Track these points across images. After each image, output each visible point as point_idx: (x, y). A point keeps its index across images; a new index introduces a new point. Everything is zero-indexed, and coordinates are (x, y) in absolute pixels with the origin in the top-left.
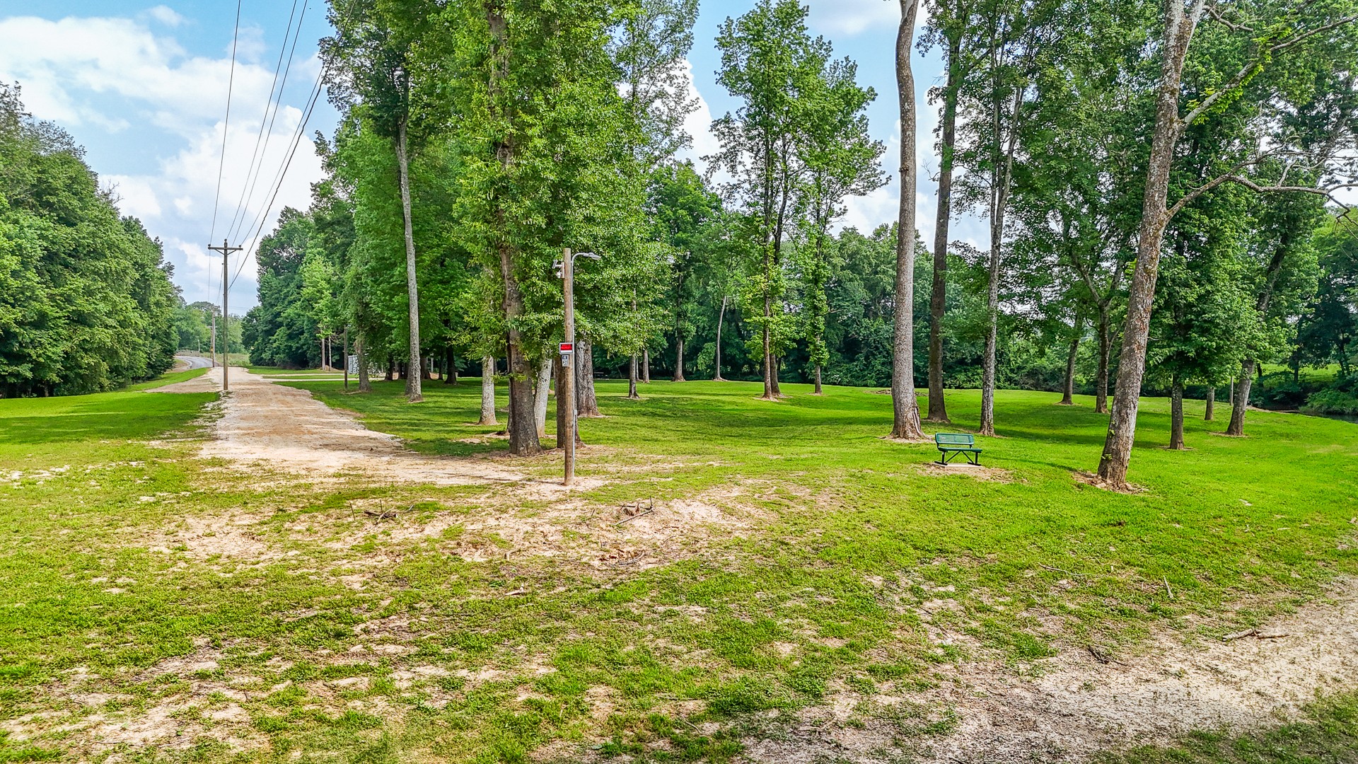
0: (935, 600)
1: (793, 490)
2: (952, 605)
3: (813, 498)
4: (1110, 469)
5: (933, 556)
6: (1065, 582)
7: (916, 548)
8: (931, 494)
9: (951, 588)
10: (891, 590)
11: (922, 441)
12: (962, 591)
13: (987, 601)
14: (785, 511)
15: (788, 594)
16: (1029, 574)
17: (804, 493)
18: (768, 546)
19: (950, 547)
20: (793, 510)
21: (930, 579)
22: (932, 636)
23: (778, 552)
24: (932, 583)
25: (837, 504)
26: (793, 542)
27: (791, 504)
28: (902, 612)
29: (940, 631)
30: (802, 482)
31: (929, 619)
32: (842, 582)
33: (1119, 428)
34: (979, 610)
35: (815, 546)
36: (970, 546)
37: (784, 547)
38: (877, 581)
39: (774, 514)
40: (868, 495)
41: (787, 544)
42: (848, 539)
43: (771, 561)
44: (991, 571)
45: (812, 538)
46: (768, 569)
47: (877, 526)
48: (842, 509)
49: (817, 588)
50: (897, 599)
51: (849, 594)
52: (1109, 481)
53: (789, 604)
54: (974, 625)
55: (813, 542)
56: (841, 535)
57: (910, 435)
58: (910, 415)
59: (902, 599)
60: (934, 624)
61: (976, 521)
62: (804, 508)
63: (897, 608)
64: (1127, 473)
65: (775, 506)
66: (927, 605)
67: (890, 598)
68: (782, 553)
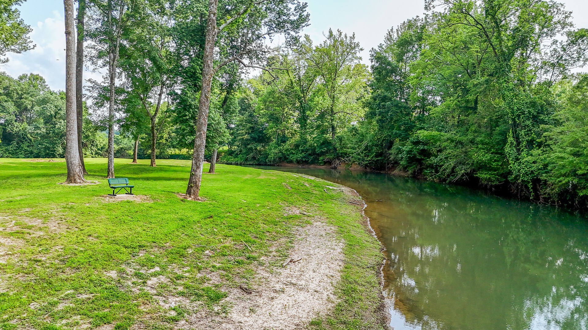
0: (152, 278)
1: (27, 221)
2: (163, 279)
3: (46, 225)
4: (192, 191)
5: (137, 250)
6: (207, 252)
7: (126, 247)
8: (118, 213)
9: (157, 269)
10: (124, 278)
11: (85, 184)
12: (164, 269)
13: (179, 273)
14: (28, 237)
15: (55, 299)
16: (190, 251)
17: (38, 222)
18: (25, 265)
19: (143, 243)
20: (34, 236)
21: (143, 266)
22: (161, 303)
23: (35, 269)
24: (146, 268)
25: (64, 227)
26: (43, 259)
27: (31, 231)
28: (138, 292)
29: (164, 299)
30: (34, 216)
31: (155, 292)
32: (91, 280)
33: (196, 171)
34: (177, 279)
35: (61, 258)
36: (153, 240)
37: (39, 264)
38: (113, 274)
39: (20, 241)
40: (82, 218)
41: (40, 261)
42: (82, 249)
43: (32, 277)
44: (172, 253)
45: (56, 254)
46: (32, 283)
47: (97, 237)
48: (68, 230)
49: (76, 289)
50: (130, 283)
51: (99, 288)
52: (192, 197)
53: (61, 307)
54: (181, 289)
55: (59, 256)
56: (77, 247)
57: (78, 181)
58: (77, 170)
59: (133, 283)
60: (159, 294)
61: (149, 226)
62: (42, 234)
63: (133, 290)
64: (200, 193)
65: (19, 234)
66: (149, 283)
67: (126, 284)
68: (39, 269)
